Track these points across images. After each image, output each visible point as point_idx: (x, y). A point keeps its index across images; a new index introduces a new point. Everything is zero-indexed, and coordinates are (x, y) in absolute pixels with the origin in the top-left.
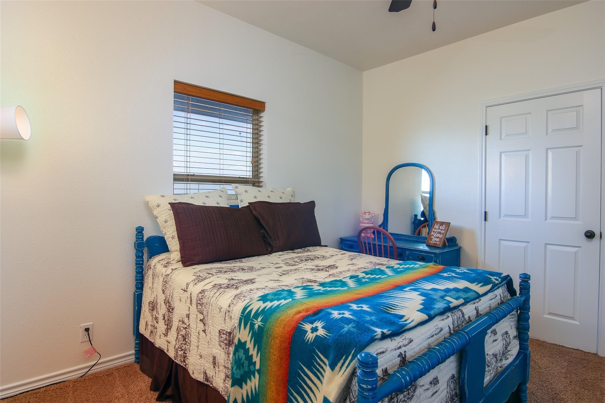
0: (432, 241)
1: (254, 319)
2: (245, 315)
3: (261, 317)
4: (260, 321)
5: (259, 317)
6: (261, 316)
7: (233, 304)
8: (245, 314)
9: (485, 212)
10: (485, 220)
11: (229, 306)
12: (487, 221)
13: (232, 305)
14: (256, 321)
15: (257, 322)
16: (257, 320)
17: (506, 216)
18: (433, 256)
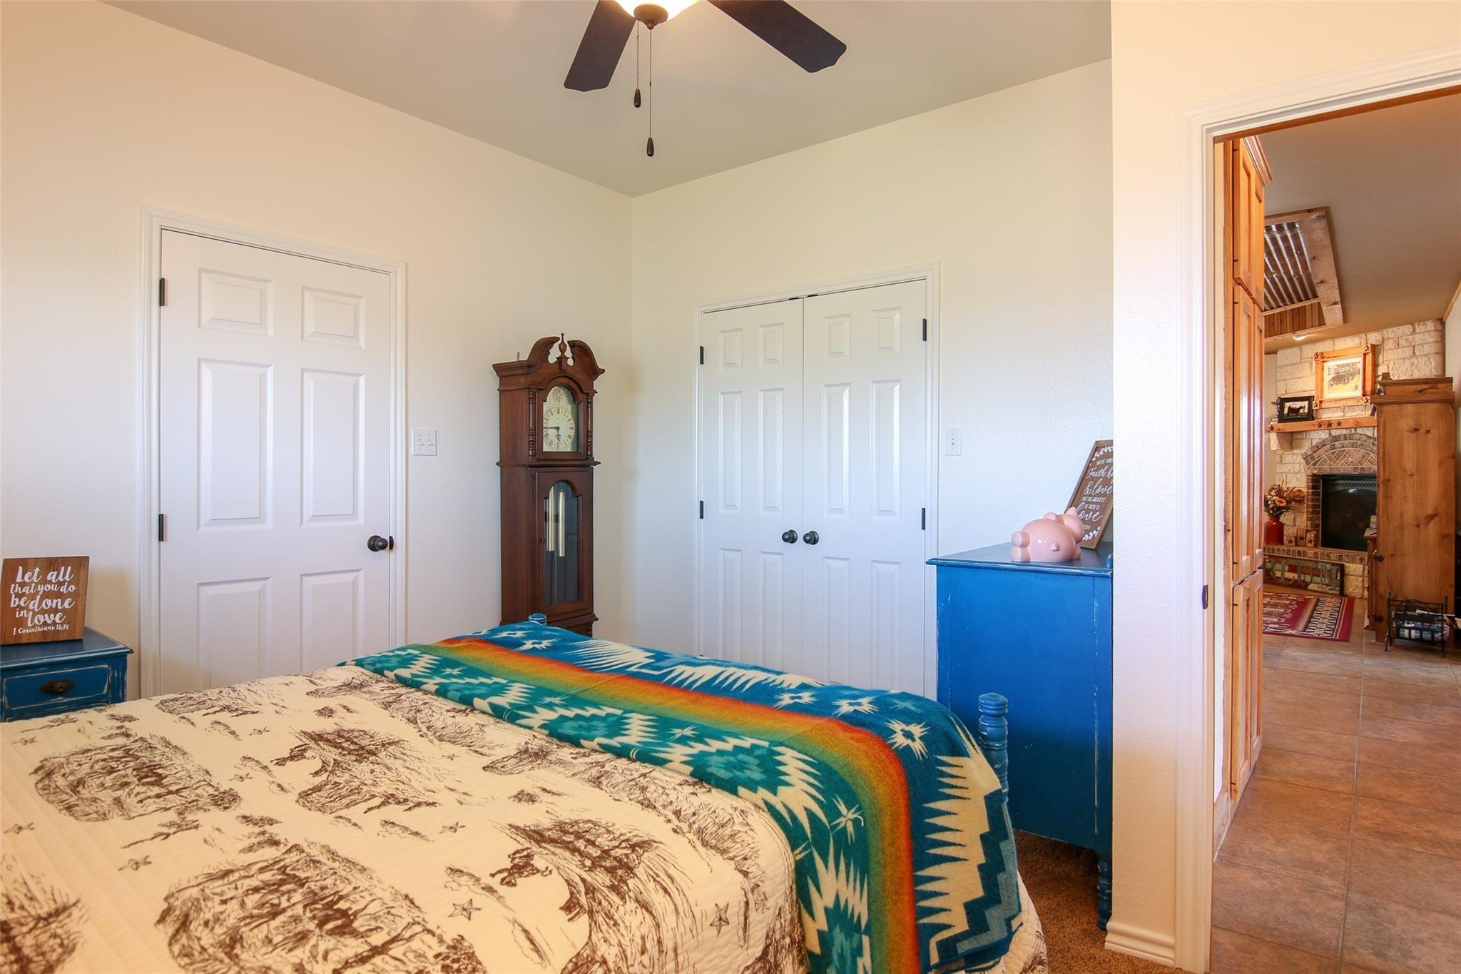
0: (27, 627)
1: (835, 822)
2: (812, 838)
3: (838, 802)
4: (846, 811)
5: (838, 808)
6: (836, 802)
7: (745, 859)
8: (809, 835)
9: (161, 518)
10: (161, 538)
11: (745, 874)
12: (166, 541)
13: (749, 861)
14: (842, 819)
15: (845, 817)
16: (840, 815)
17: (215, 521)
18: (107, 666)
